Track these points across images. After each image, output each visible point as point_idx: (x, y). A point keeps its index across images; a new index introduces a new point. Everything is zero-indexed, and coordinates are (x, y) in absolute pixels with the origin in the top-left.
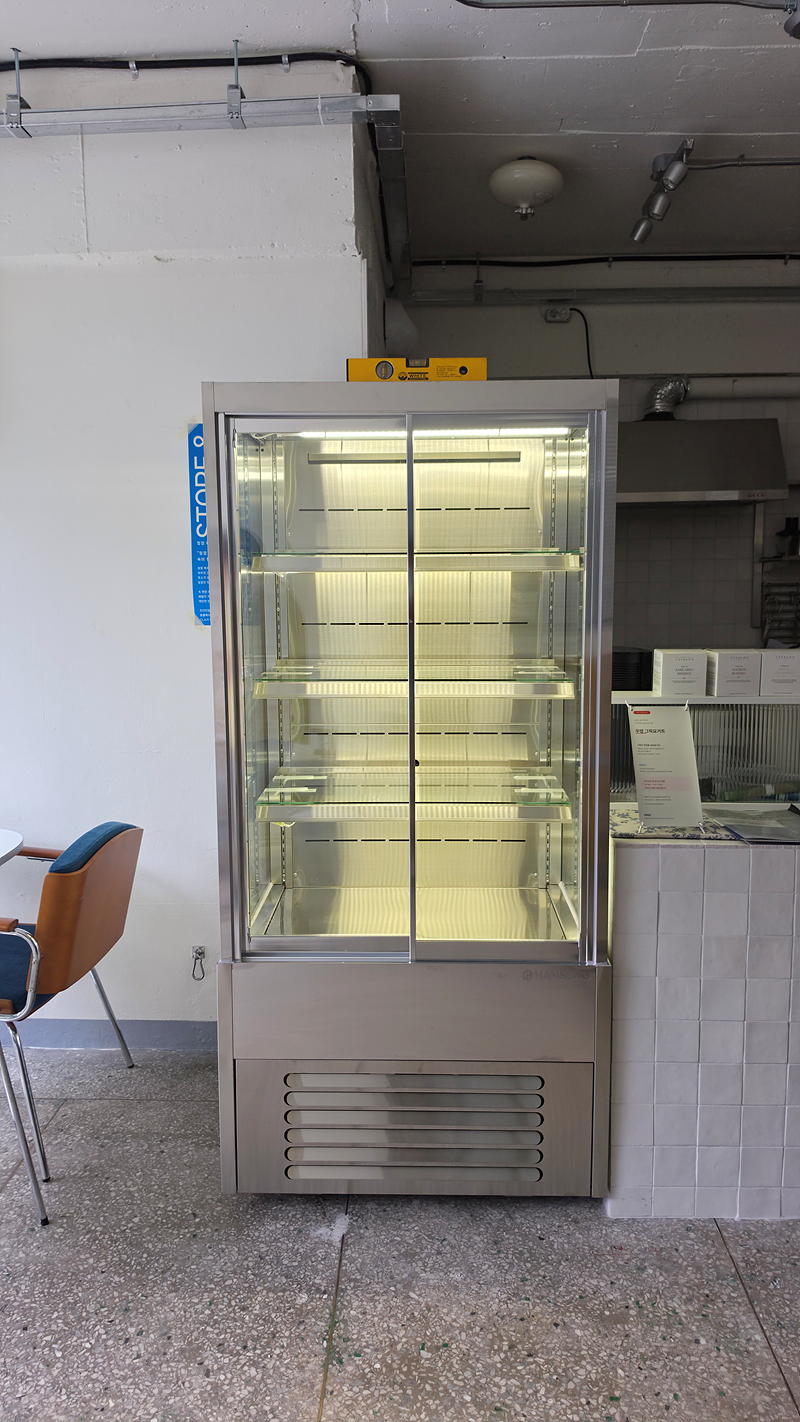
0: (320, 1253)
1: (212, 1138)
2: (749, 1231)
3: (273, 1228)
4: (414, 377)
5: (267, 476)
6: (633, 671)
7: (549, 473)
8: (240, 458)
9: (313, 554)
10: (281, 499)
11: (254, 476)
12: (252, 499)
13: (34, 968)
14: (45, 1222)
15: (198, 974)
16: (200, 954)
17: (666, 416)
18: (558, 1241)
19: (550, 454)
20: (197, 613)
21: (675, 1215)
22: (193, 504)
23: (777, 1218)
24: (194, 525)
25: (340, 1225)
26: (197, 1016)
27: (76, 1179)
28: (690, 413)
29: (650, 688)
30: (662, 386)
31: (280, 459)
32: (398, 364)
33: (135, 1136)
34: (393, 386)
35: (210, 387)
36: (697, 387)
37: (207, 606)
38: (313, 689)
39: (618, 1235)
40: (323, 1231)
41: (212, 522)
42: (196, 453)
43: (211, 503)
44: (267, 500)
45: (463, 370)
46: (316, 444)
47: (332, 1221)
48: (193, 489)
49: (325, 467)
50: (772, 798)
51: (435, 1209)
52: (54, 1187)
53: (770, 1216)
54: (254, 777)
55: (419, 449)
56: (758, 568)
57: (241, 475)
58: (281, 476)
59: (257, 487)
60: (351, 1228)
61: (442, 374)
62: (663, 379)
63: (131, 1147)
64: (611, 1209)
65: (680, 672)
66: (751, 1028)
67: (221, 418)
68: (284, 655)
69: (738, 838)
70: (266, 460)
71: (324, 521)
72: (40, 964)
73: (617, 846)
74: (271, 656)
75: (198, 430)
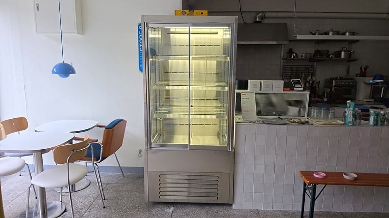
0: (167, 214)
1: (143, 192)
2: (265, 212)
3: (157, 209)
4: (190, 15)
5: (157, 36)
6: (243, 85)
7: (224, 37)
8: (150, 32)
9: (168, 56)
10: (160, 41)
11: (154, 36)
12: (153, 41)
13: (102, 150)
14: (104, 208)
15: (140, 156)
16: (140, 151)
17: (259, 22)
18: (221, 213)
19: (225, 32)
20: (140, 70)
21: (248, 208)
22: (139, 43)
23: (272, 210)
24: (139, 48)
25: (172, 209)
26: (139, 166)
27: (111, 199)
28: (266, 21)
29: (247, 89)
30: (259, 14)
31: (160, 32)
32: (187, 11)
33: (125, 191)
34: (186, 17)
35: (143, 16)
36: (267, 15)
37: (142, 68)
38: (167, 88)
39: (235, 212)
40: (168, 210)
41: (143, 47)
42: (139, 30)
43: (143, 43)
44: (157, 42)
45: (202, 13)
46: (169, 29)
47: (170, 208)
48: (139, 39)
49: (171, 34)
50: (275, 115)
51: (193, 206)
52: (106, 201)
53: (270, 209)
54: (153, 109)
55: (191, 31)
56: (282, 61)
57: (150, 36)
58: (160, 36)
59: (154, 39)
60: (174, 209)
61: (197, 14)
62: (259, 12)
63: (124, 193)
64: (234, 207)
65: (254, 85)
66: (266, 166)
67: (146, 23)
68: (161, 79)
69: (264, 123)
70: (157, 32)
71: (171, 47)
72: (103, 150)
73: (236, 124)
74: (157, 80)
75: (140, 25)
